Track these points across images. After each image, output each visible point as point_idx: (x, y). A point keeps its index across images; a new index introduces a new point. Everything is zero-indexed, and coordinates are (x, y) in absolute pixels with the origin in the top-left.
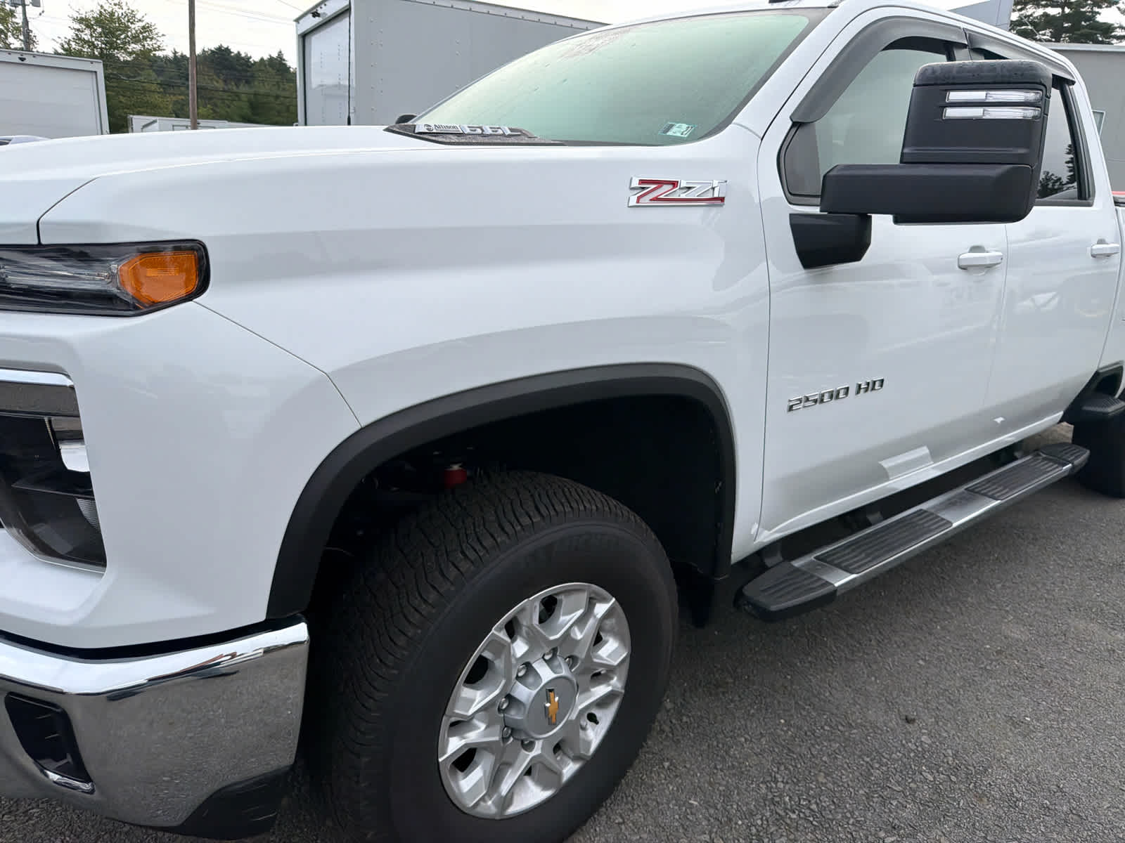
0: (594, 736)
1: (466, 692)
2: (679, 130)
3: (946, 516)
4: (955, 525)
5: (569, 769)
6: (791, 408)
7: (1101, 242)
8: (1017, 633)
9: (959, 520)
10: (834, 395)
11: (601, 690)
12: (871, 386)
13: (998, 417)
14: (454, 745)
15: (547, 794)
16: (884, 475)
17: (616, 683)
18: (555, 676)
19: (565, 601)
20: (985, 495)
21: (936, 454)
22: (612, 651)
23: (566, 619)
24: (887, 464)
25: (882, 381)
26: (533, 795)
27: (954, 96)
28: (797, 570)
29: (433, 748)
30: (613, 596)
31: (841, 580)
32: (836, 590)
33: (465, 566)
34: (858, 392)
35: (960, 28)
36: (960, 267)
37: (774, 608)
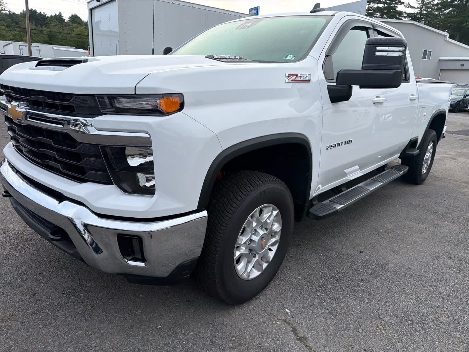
0: (271, 255)
1: (241, 237)
2: (290, 57)
3: (368, 188)
4: (370, 190)
5: (265, 265)
6: (327, 149)
7: (412, 95)
8: (390, 226)
9: (372, 188)
10: (339, 145)
11: (274, 240)
12: (348, 142)
13: (379, 156)
14: (238, 253)
15: (259, 273)
16: (345, 175)
17: (277, 238)
18: (264, 233)
19: (265, 210)
20: (378, 181)
21: (361, 168)
22: (277, 227)
23: (265, 216)
24: (347, 171)
25: (351, 140)
26: (256, 273)
27: (379, 48)
28: (324, 204)
29: (233, 254)
30: (278, 209)
31: (339, 207)
32: (338, 210)
33: (243, 196)
34: (345, 144)
35: (369, 22)
36: (373, 103)
37: (320, 215)
